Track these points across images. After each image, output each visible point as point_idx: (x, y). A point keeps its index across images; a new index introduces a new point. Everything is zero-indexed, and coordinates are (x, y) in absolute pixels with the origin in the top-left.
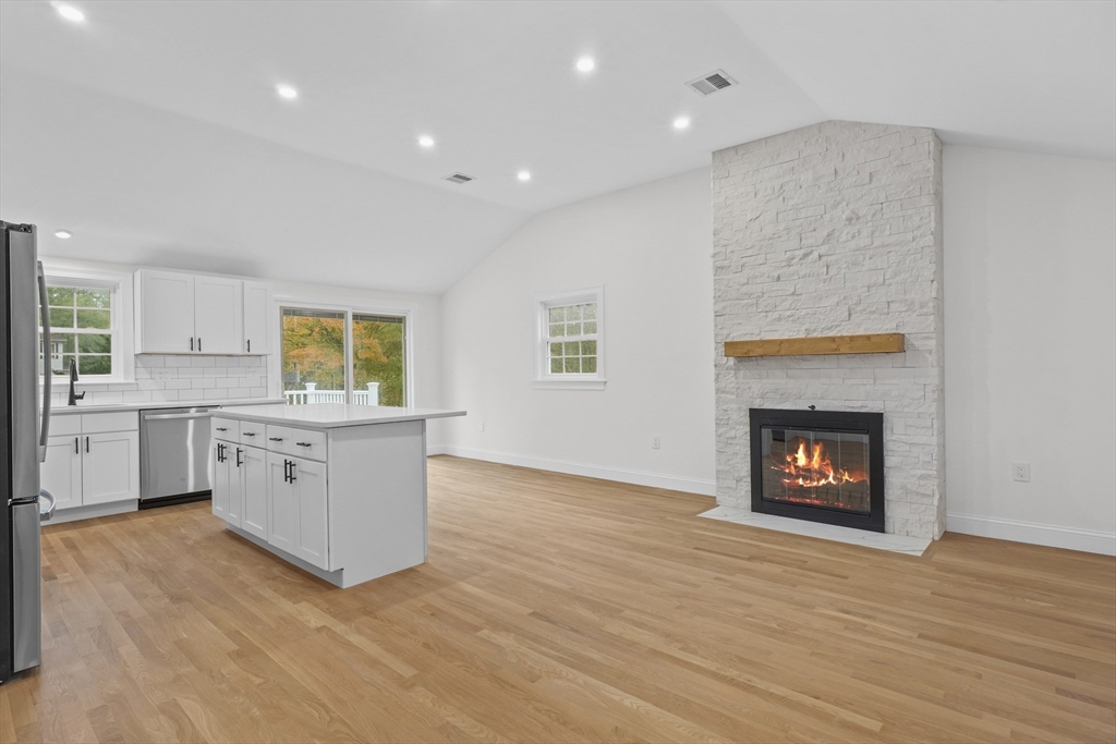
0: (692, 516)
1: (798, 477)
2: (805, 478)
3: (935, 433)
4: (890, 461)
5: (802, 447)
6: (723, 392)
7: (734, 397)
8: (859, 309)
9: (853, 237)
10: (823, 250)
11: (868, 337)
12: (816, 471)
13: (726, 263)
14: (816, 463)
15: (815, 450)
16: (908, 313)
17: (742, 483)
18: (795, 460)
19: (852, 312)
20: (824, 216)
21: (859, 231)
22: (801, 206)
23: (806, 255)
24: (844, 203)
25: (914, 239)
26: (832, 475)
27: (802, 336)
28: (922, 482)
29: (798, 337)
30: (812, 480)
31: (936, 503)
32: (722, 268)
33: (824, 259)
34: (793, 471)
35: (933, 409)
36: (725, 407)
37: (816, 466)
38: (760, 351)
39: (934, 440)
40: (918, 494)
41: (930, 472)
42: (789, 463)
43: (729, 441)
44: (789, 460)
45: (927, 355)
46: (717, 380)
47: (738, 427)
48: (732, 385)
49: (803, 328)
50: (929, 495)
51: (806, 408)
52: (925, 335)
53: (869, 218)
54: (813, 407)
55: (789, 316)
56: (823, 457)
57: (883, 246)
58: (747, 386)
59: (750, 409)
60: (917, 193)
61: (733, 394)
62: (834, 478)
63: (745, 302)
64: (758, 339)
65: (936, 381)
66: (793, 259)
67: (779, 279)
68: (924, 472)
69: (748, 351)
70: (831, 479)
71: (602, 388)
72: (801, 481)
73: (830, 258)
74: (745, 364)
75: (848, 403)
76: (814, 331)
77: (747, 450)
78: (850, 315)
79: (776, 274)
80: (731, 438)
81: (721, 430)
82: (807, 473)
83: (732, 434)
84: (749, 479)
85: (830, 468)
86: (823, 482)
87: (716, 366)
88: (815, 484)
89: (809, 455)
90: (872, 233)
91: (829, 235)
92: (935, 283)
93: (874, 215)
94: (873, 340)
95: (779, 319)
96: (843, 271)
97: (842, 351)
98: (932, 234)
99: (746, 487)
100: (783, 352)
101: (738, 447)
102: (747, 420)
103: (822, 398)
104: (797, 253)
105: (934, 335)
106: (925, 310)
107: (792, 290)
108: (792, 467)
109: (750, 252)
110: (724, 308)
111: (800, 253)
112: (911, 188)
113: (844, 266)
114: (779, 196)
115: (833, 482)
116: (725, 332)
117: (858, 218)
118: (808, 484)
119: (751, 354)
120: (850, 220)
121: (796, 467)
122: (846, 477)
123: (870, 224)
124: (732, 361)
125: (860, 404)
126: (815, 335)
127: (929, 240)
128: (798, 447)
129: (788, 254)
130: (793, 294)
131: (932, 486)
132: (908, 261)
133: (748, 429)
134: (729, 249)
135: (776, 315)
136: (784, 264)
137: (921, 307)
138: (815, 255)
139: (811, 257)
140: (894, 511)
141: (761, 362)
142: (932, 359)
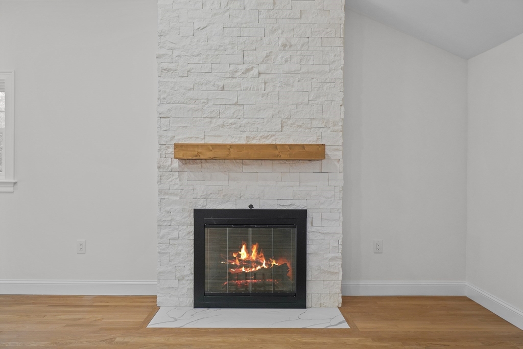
0: (141, 328)
1: (241, 267)
2: (246, 267)
3: (341, 224)
4: (311, 248)
5: (244, 247)
6: (166, 194)
7: (178, 198)
8: (290, 122)
9: (286, 61)
10: (263, 68)
11: (303, 146)
12: (253, 261)
13: (172, 66)
14: (254, 255)
15: (253, 248)
16: (324, 129)
17: (184, 282)
18: (239, 256)
19: (284, 124)
20: (263, 39)
21: (291, 58)
22: (244, 25)
23: (248, 70)
24: (280, 31)
25: (330, 71)
26: (264, 262)
27: (243, 142)
28: (332, 263)
29: (239, 143)
30: (251, 267)
31: (340, 278)
32: (168, 70)
33: (262, 76)
34: (238, 263)
35: (340, 206)
36: (168, 209)
37: (254, 258)
38: (209, 154)
39: (340, 230)
40: (329, 272)
41: (337, 255)
42: (235, 258)
43: (172, 242)
44: (235, 256)
45: (336, 163)
46: (160, 182)
47: (181, 228)
48: (176, 187)
49: (245, 135)
50: (336, 273)
51: (246, 207)
52: (336, 147)
53: (299, 48)
54: (251, 206)
55: (231, 124)
56: (258, 252)
57: (308, 73)
58: (191, 188)
59: (195, 210)
60: (333, 35)
61: (177, 195)
62: (266, 264)
63: (191, 106)
64: (203, 142)
65: (342, 184)
66: (236, 72)
67: (223, 88)
68: (333, 255)
69: (199, 154)
70: (264, 265)
71: (10, 189)
72: (243, 269)
73: (268, 76)
74: (190, 166)
75: (280, 202)
76: (254, 138)
77: (191, 250)
78: (282, 126)
79: (221, 84)
80: (174, 239)
81: (163, 232)
82: (247, 263)
83: (175, 234)
84: (192, 277)
85: (263, 259)
86: (259, 267)
87: (159, 167)
88: (253, 269)
89: (249, 251)
90: (301, 60)
91: (267, 56)
92: (343, 106)
93: (303, 45)
94: (307, 149)
95: (223, 126)
96: (277, 89)
97: (283, 157)
98: (341, 69)
99: (188, 285)
100: (232, 156)
101: (180, 248)
102: (191, 220)
103: (259, 198)
104: (240, 67)
105: (341, 148)
106: (336, 128)
107: (236, 100)
108: (237, 261)
109: (196, 60)
110: (170, 110)
111: (243, 68)
112: (329, 30)
113: (279, 85)
114: (225, 12)
115: (265, 267)
116: (170, 134)
117: (291, 46)
118: (249, 270)
119: (202, 157)
120: (284, 46)
121: (240, 260)
122: (274, 263)
123: (299, 53)
124: (176, 163)
125: (289, 202)
126: (254, 142)
127: (340, 73)
128: (241, 247)
129: (232, 67)
130: (236, 104)
131: (337, 266)
132: (325, 88)
133: (192, 228)
134: (176, 53)
135: (220, 122)
136: (228, 75)
137: (334, 125)
138: (255, 71)
139: (252, 72)
140: (313, 289)
141: (205, 165)
142: (340, 166)
